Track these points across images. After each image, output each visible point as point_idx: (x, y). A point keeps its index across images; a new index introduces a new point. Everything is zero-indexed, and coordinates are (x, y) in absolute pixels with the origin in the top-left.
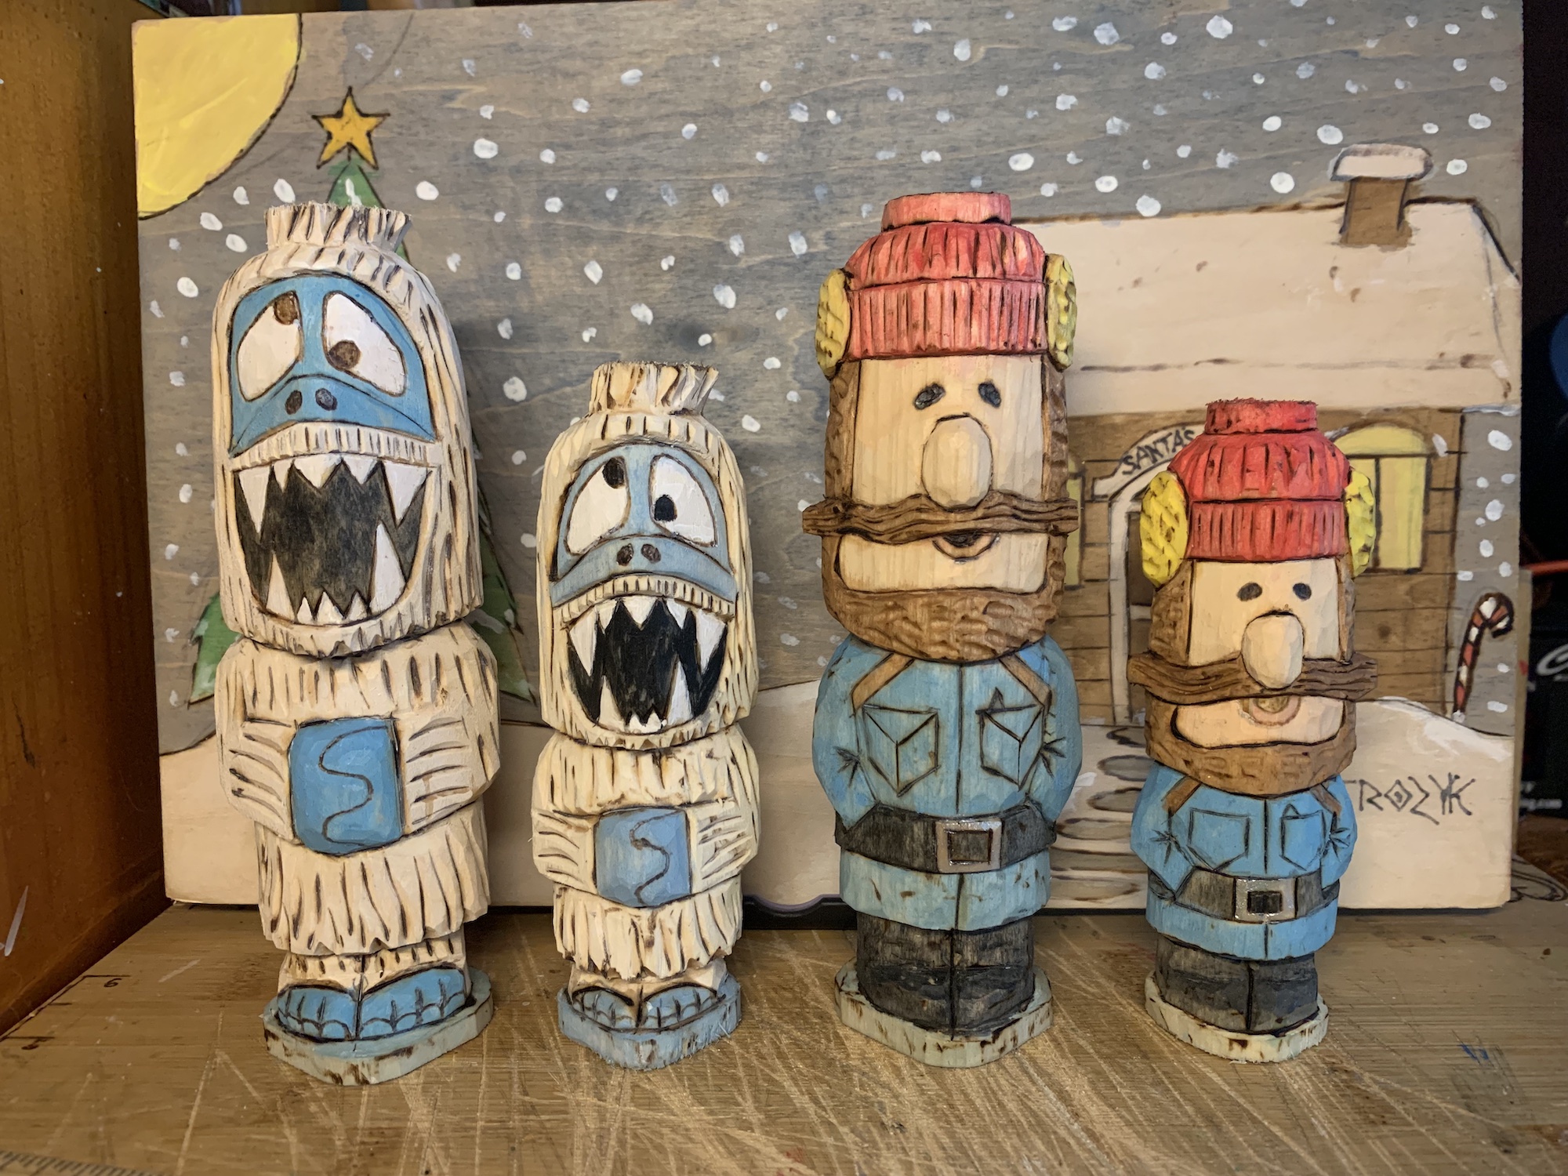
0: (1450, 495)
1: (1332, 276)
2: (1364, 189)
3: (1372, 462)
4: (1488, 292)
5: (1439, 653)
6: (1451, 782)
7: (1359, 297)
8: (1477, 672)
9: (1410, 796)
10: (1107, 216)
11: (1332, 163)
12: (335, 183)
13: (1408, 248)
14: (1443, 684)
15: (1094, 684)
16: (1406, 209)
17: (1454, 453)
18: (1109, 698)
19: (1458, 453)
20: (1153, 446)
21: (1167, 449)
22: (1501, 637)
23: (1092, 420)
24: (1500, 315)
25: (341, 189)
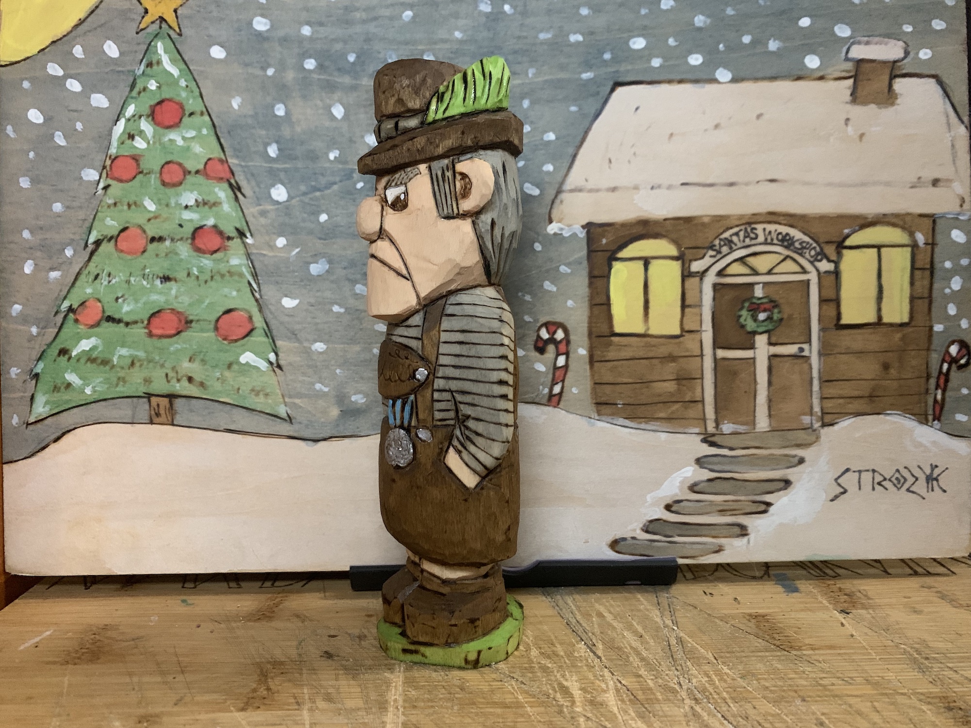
0: (928, 273)
1: (846, 124)
2: (865, 67)
3: (875, 250)
4: (948, 138)
5: (923, 380)
6: (932, 470)
7: (864, 138)
8: (948, 394)
9: (905, 480)
10: (696, 81)
11: (844, 50)
12: (150, 44)
13: (894, 107)
14: (926, 402)
15: (692, 405)
16: (893, 81)
17: (929, 244)
18: (702, 414)
19: (932, 244)
20: (730, 238)
21: (739, 240)
22: (964, 369)
23: (688, 220)
24: (956, 152)
25: (154, 49)
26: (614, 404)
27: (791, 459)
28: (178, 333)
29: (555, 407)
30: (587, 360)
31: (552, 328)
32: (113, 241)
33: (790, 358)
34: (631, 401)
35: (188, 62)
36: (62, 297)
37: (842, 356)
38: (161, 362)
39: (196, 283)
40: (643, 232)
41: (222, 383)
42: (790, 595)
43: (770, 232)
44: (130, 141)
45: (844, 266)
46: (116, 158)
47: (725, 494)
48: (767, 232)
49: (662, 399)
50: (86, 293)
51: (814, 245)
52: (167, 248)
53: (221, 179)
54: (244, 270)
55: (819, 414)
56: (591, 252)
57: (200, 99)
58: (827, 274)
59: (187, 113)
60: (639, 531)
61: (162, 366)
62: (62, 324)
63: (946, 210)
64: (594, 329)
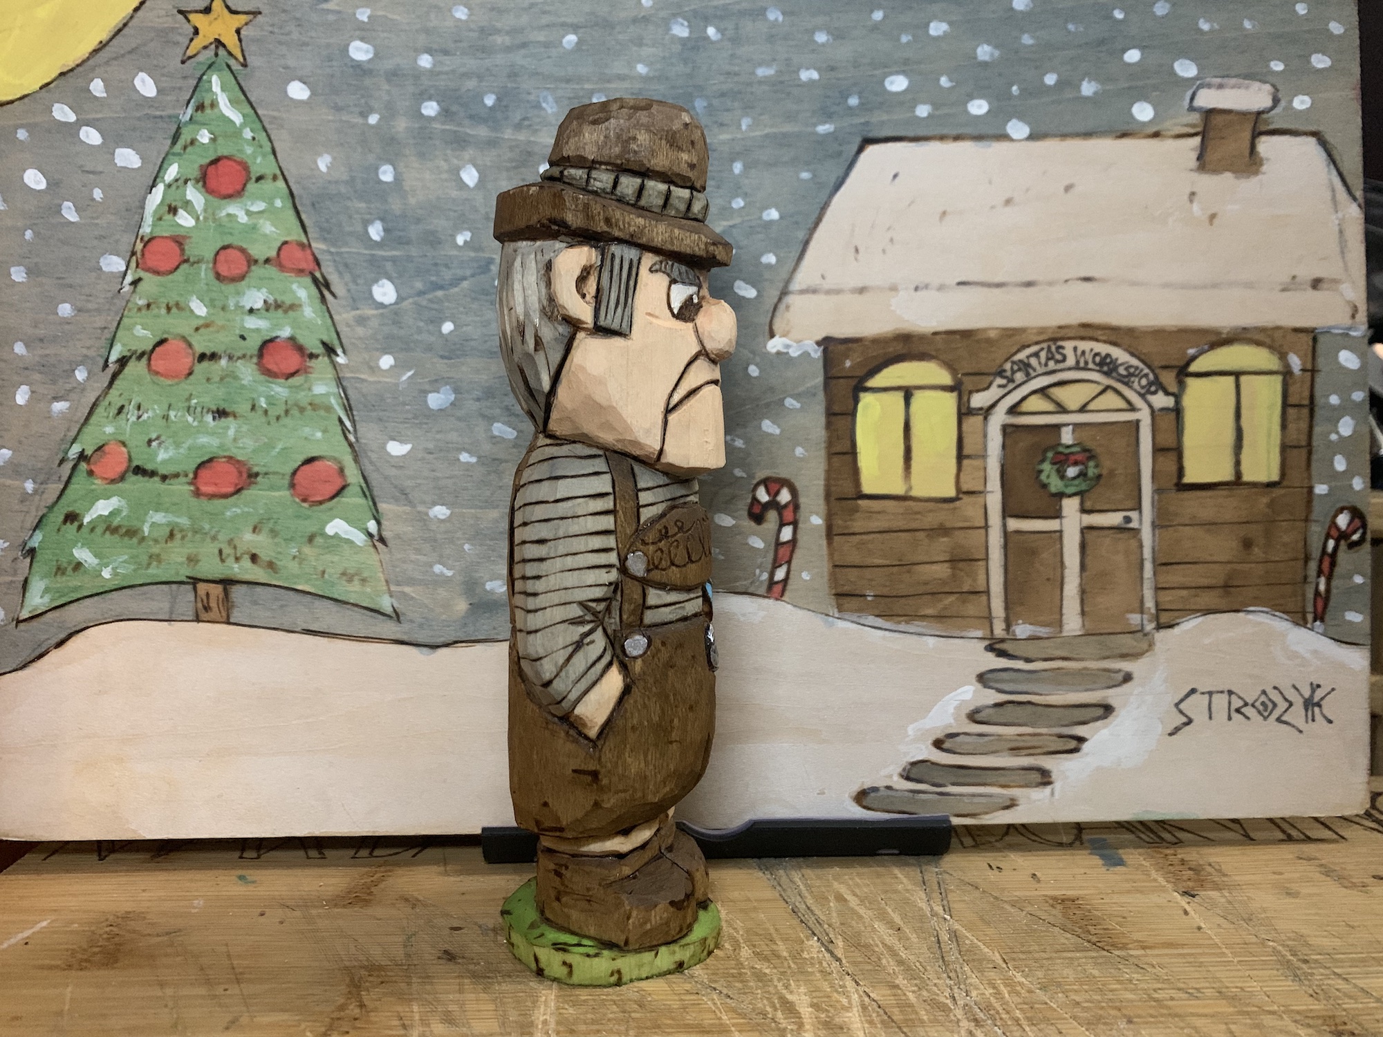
0: (1306, 411)
2: (1218, 120)
3: (1231, 379)
4: (1334, 219)
5: (1301, 563)
6: (1313, 691)
7: (1216, 221)
8: (1334, 583)
9: (1275, 705)
10: (978, 138)
11: (1189, 93)
12: (200, 79)
13: (1260, 177)
14: (1304, 595)
15: (972, 597)
16: (1257, 140)
17: (1308, 371)
18: (987, 610)
19: (1312, 371)
20: (1026, 361)
21: (1040, 363)
22: (1356, 549)
23: (966, 334)
24: (1346, 241)
25: (207, 85)
26: (861, 596)
27: (1116, 675)
28: (238, 491)
29: (777, 599)
30: (823, 533)
31: (774, 487)
32: (144, 360)
33: (1111, 531)
34: (885, 591)
35: (255, 105)
36: (70, 439)
37: (1188, 528)
38: (213, 533)
39: (263, 419)
40: (904, 351)
41: (300, 564)
42: (1112, 869)
43: (1083, 353)
44: (169, 217)
45: (1187, 401)
46: (150, 240)
47: (1020, 725)
48: (1079, 352)
49: (929, 588)
50: (104, 433)
51: (1146, 371)
52: (223, 370)
53: (300, 272)
54: (333, 401)
55: (1153, 611)
56: (829, 379)
57: (272, 157)
58: (1164, 412)
59: (254, 179)
60: (896, 778)
61: (214, 538)
62: (70, 478)
63: (1332, 323)
64: (833, 489)
